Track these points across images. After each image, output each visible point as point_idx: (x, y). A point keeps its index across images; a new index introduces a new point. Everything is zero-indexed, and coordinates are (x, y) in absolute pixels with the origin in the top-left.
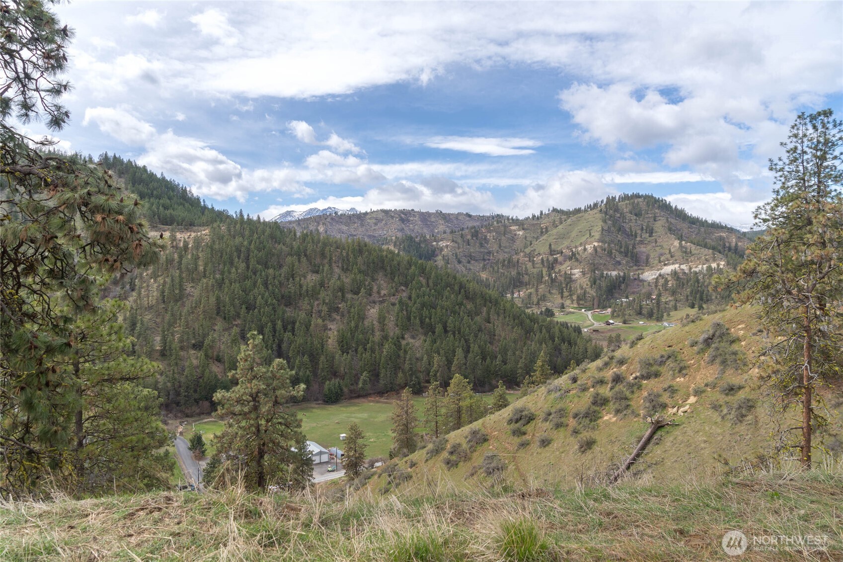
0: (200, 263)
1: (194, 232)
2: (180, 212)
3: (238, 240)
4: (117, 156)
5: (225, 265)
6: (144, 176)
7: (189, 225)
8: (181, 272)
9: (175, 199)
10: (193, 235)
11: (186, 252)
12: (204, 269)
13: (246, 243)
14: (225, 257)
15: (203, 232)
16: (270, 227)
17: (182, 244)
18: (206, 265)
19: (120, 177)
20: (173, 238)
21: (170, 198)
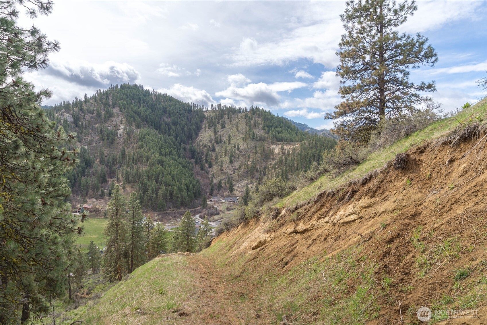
0: (295, 162)
1: (292, 145)
2: (285, 135)
3: (314, 150)
4: (257, 107)
5: (307, 164)
6: (269, 117)
7: (290, 142)
8: (286, 167)
9: (283, 127)
10: (292, 147)
11: (288, 156)
12: (297, 165)
13: (318, 152)
14: (307, 160)
15: (297, 145)
16: (331, 142)
17: (286, 152)
18: (298, 164)
19: (259, 118)
20: (282, 149)
21: (281, 127)
